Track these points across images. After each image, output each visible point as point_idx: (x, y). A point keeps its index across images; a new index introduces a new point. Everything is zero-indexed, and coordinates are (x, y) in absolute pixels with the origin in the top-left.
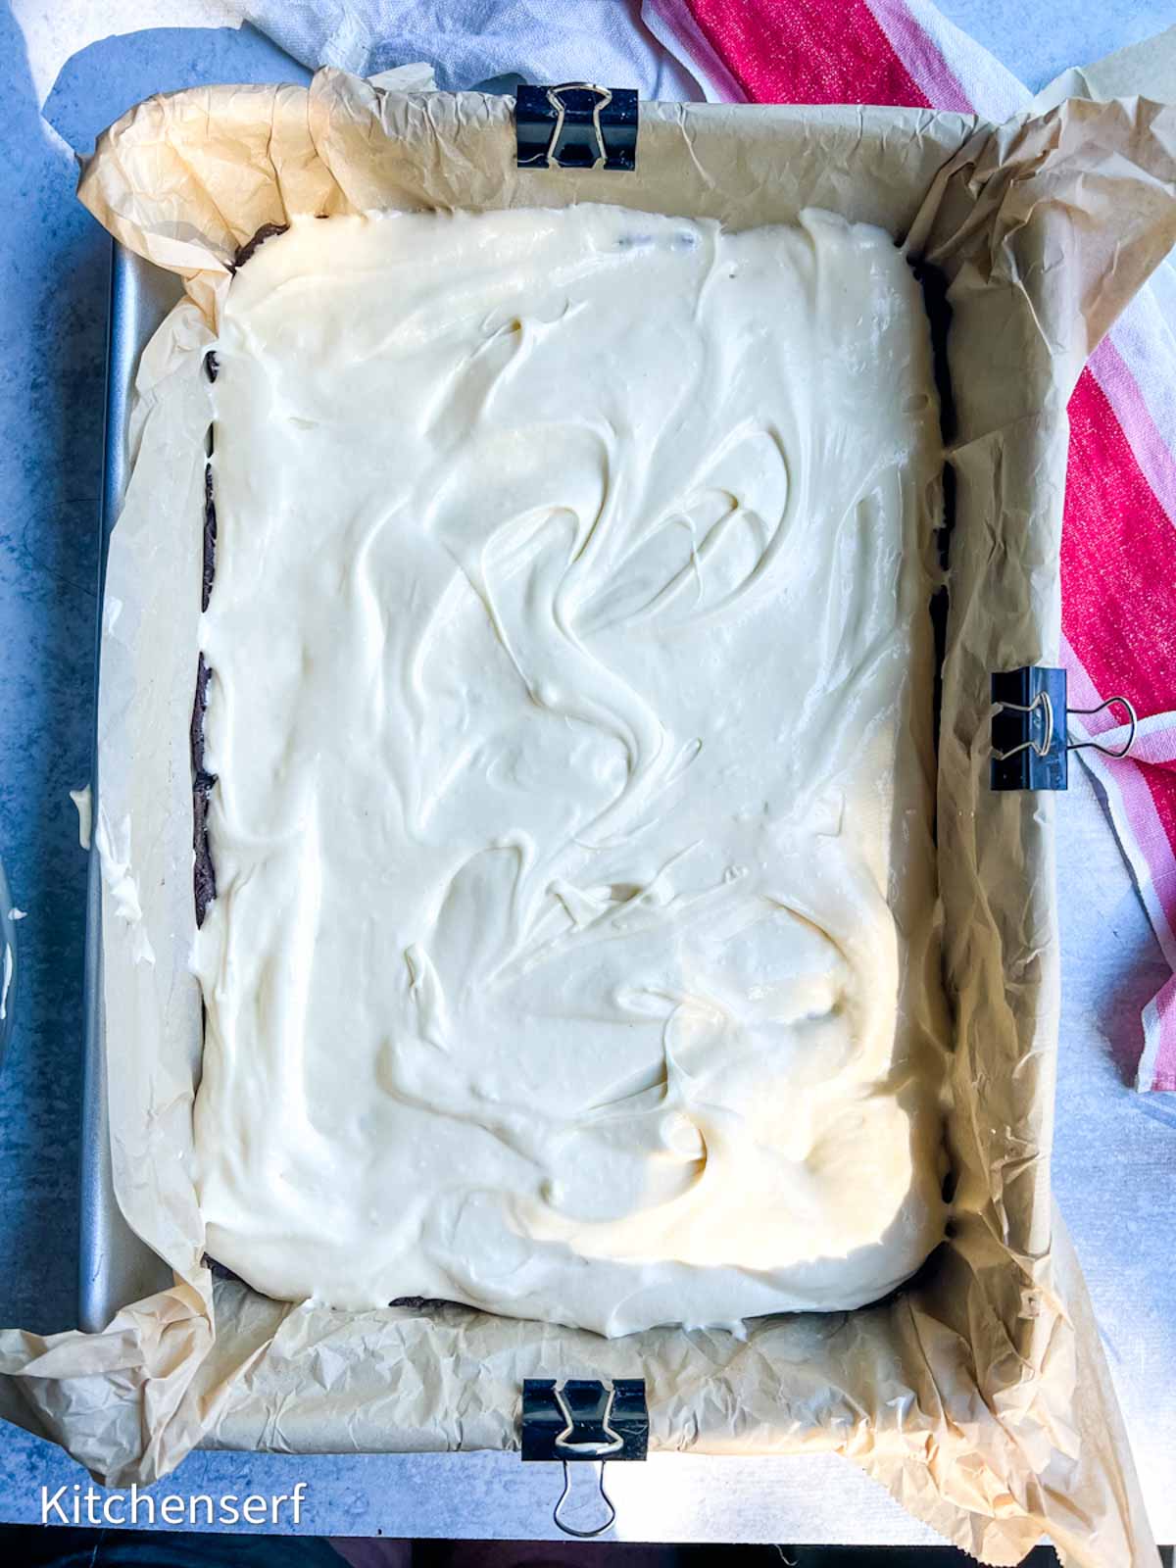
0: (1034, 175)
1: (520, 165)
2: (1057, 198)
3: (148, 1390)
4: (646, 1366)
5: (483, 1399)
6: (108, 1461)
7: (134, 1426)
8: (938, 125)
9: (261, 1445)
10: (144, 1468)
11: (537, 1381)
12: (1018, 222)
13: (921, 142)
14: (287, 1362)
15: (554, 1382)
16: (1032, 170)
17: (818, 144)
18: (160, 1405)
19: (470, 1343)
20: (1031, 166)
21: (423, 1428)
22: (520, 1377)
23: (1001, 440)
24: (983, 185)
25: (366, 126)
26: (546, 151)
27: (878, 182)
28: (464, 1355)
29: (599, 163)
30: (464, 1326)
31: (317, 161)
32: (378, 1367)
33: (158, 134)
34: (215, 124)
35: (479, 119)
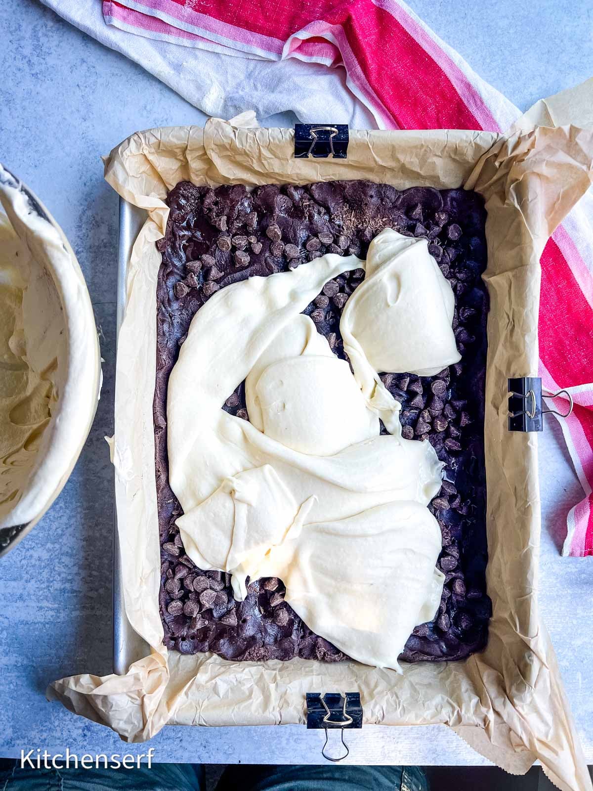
0: (524, 160)
1: (295, 157)
2: (535, 171)
3: (145, 699)
4: (359, 687)
5: (290, 702)
6: (129, 731)
7: (139, 715)
8: (481, 138)
9: (194, 722)
10: (145, 734)
11: (313, 694)
12: (517, 180)
13: (473, 145)
14: (203, 686)
15: (320, 694)
16: (523, 158)
17: (428, 146)
18: (150, 705)
19: (282, 678)
20: (522, 156)
21: (265, 715)
22: (305, 693)
23: (511, 276)
24: (501, 163)
25: (229, 143)
26: (307, 151)
27: (454, 160)
28: (279, 683)
29: (331, 155)
30: (278, 669)
31: (206, 157)
32: (242, 688)
33: (139, 150)
34: (163, 144)
35: (279, 140)
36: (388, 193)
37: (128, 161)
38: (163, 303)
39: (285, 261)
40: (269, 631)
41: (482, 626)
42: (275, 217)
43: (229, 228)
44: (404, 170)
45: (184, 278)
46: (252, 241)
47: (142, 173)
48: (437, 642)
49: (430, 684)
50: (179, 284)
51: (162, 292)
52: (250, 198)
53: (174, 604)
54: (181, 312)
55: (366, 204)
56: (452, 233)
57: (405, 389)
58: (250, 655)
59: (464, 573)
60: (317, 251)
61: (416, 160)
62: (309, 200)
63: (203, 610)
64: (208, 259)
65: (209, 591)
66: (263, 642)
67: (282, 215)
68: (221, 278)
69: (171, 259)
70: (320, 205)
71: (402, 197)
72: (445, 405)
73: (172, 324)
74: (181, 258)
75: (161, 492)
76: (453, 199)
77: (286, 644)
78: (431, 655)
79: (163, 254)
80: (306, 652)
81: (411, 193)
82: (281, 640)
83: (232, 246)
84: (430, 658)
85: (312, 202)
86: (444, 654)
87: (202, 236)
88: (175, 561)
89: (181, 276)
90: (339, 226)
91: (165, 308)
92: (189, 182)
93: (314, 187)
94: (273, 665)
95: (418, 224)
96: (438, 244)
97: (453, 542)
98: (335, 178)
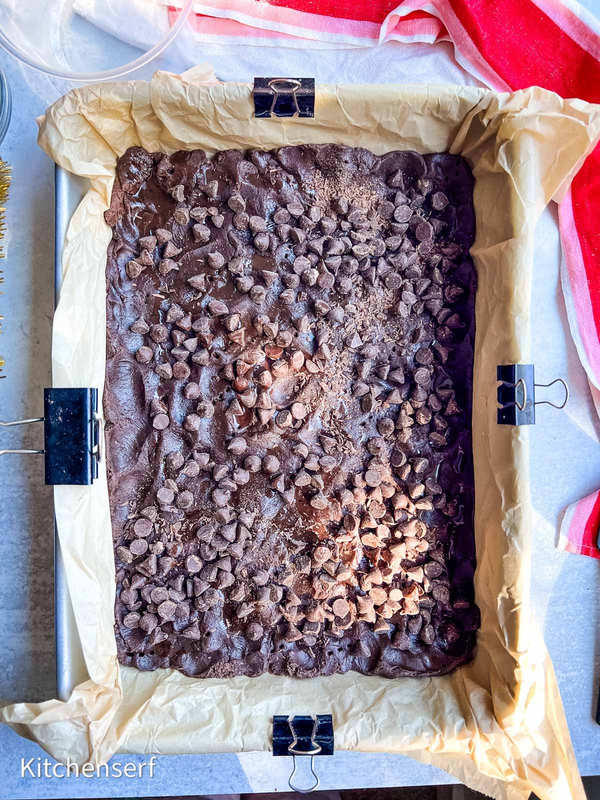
0: (514, 117)
1: (256, 117)
2: (527, 128)
3: (91, 727)
4: (333, 707)
5: (254, 726)
7: (85, 744)
8: (466, 92)
9: (147, 751)
11: (280, 716)
12: (507, 139)
13: (458, 100)
14: (158, 710)
15: (288, 717)
16: (514, 115)
17: (406, 102)
18: (97, 733)
19: (247, 698)
20: (514, 113)
21: (225, 742)
22: (272, 714)
24: (490, 120)
25: (179, 101)
26: (269, 109)
27: (437, 119)
28: (244, 704)
29: (296, 114)
30: (244, 688)
31: (155, 117)
32: (202, 711)
33: (75, 109)
34: (104, 103)
35: (235, 96)
36: (365, 158)
37: (62, 122)
38: (113, 283)
39: (251, 236)
40: (236, 644)
41: (469, 638)
42: (239, 187)
43: (187, 198)
44: (382, 132)
45: (137, 256)
46: (212, 213)
47: (81, 137)
48: (420, 655)
49: (411, 704)
50: (131, 264)
51: (112, 271)
52: (210, 165)
53: (130, 616)
54: (134, 293)
55: (340, 171)
56: (437, 202)
57: (385, 378)
58: (214, 671)
59: (450, 579)
60: (287, 223)
61: (393, 119)
62: (277, 166)
63: (163, 623)
64: (164, 234)
65: (169, 603)
66: (230, 657)
67: (246, 184)
68: (178, 255)
69: (122, 234)
70: (290, 173)
71: (380, 162)
72: (428, 395)
73: (124, 307)
74: (134, 233)
75: (114, 494)
76: (438, 165)
77: (254, 659)
78: (413, 670)
79: (114, 228)
80: (277, 668)
81: (391, 159)
82: (249, 654)
83: (191, 218)
84: (412, 673)
85: (280, 169)
86: (428, 670)
87: (157, 207)
88: (132, 570)
89: (134, 254)
90: (311, 196)
91: (115, 289)
92: (141, 147)
93: (281, 152)
94: (240, 682)
95: (399, 193)
96: (421, 215)
97: (438, 546)
98: (305, 142)
